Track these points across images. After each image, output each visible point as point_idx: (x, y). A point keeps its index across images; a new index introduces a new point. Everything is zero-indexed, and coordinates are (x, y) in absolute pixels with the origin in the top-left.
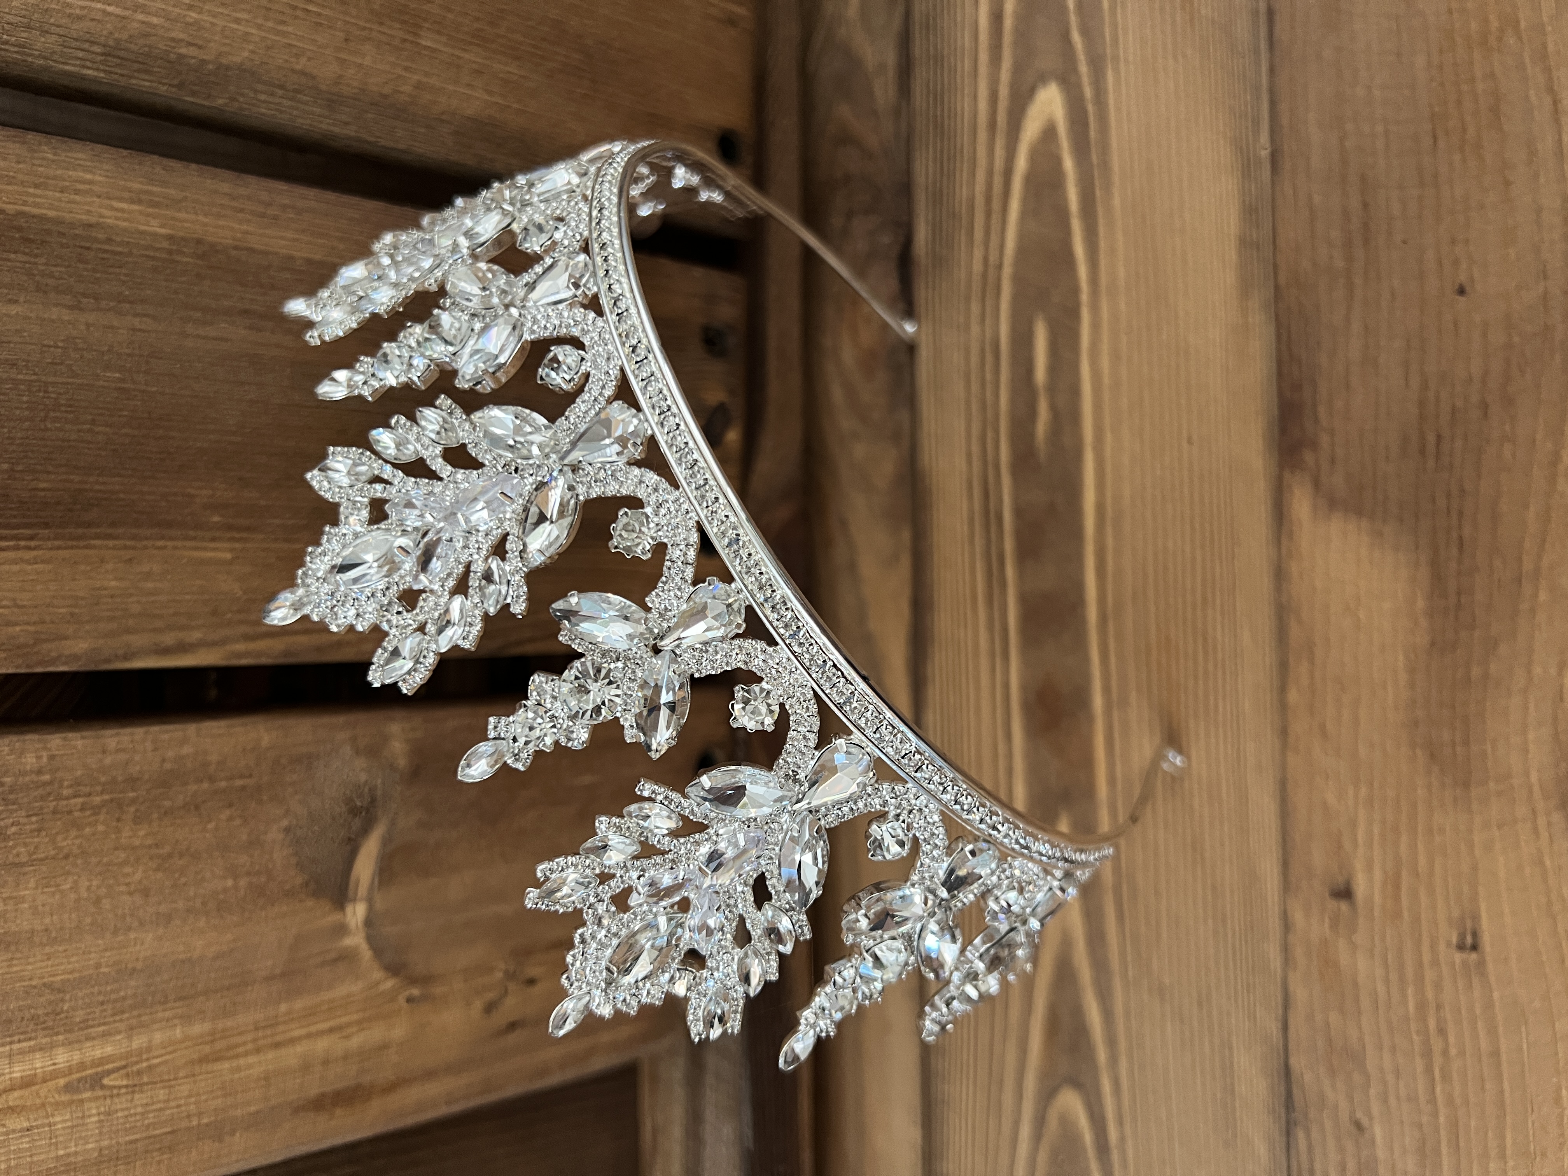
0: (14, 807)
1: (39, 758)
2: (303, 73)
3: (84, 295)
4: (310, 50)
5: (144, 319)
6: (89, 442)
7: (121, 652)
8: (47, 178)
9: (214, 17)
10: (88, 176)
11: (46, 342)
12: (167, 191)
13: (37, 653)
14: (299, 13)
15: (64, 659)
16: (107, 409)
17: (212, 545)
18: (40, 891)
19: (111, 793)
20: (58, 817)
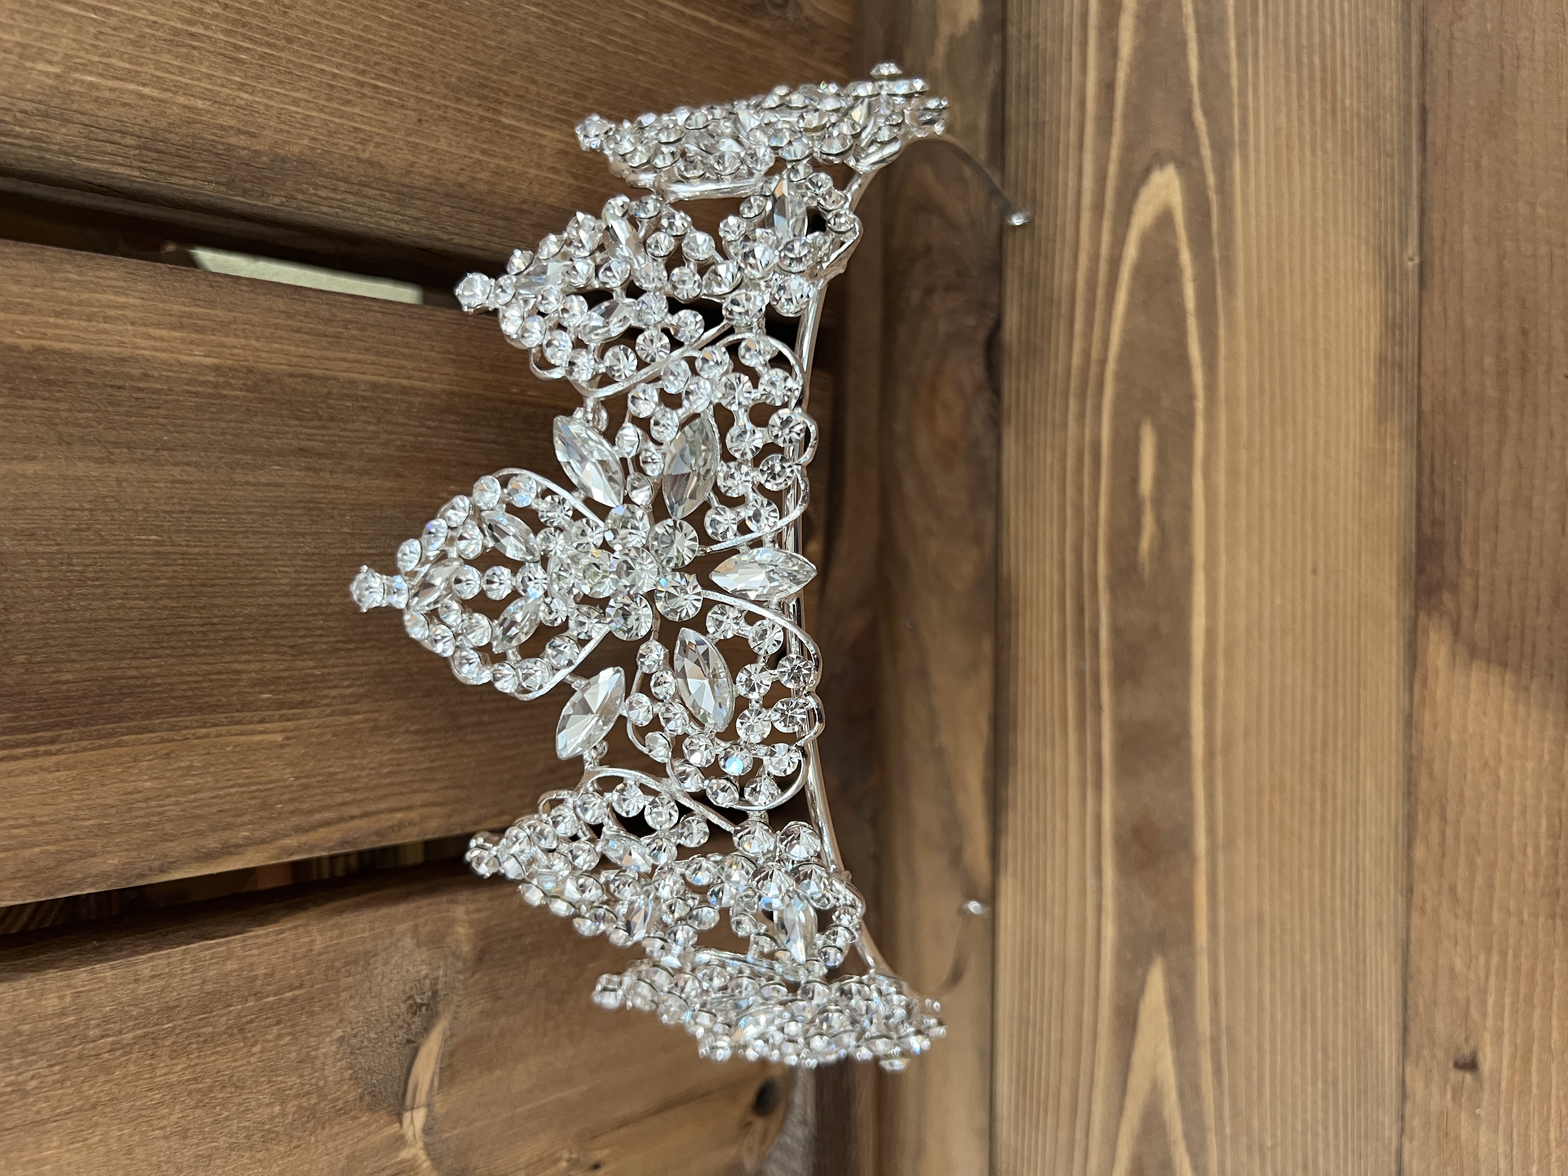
0: (34, 1058)
1: (61, 997)
2: (371, 163)
3: (115, 444)
4: (378, 134)
5: (186, 467)
6: (120, 620)
7: (156, 864)
8: (71, 303)
9: (270, 98)
10: (122, 299)
11: (69, 505)
12: (212, 312)
13: (59, 876)
14: (366, 91)
15: (90, 880)
16: (142, 579)
17: (260, 727)
18: (65, 1149)
19: (145, 1026)
20: (84, 1062)
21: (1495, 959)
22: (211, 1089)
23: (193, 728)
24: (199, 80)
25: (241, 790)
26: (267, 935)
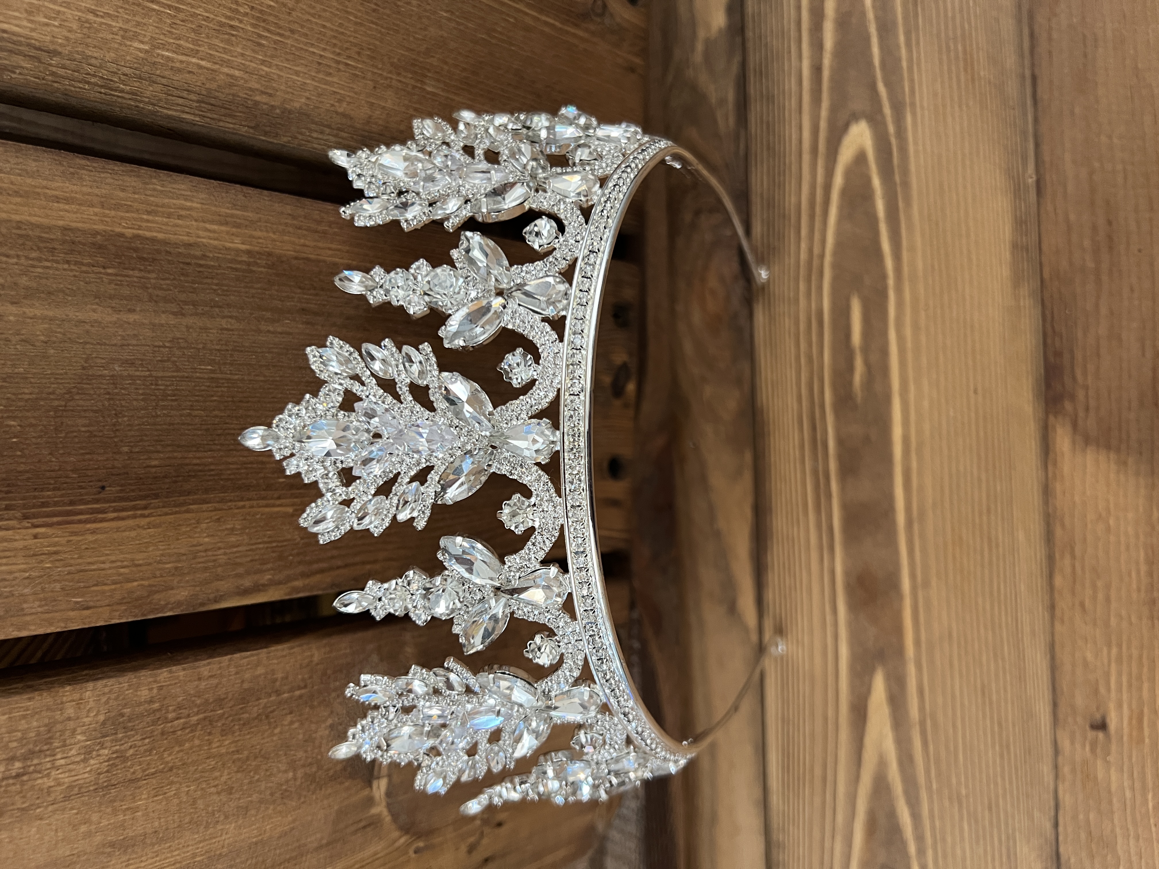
0: (132, 733)
1: (151, 689)
2: (344, 115)
3: (186, 303)
4: (349, 96)
5: (230, 320)
6: (188, 424)
7: (212, 596)
8: (157, 206)
9: (281, 70)
10: (189, 204)
11: (156, 344)
12: (245, 214)
13: (150, 603)
14: (341, 67)
15: (170, 606)
16: (202, 396)
17: (278, 502)
18: (151, 800)
19: (205, 712)
20: (165, 737)
21: (1114, 651)
22: (248, 758)
23: (235, 501)
24: (236, 57)
25: (266, 546)
26: (283, 650)
